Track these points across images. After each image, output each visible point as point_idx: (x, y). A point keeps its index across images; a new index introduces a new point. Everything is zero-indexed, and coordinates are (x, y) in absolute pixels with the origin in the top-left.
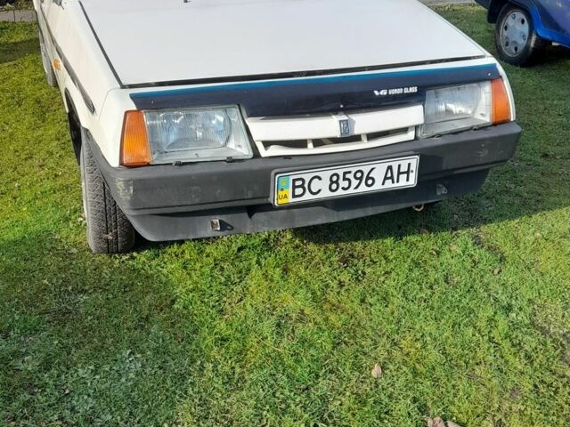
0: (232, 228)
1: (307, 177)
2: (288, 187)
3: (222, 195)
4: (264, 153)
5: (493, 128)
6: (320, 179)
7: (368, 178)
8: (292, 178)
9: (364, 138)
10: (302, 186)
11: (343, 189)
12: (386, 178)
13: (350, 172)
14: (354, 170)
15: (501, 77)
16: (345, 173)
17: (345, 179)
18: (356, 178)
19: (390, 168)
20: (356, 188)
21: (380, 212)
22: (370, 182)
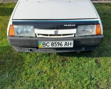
0: (33, 51)
1: (46, 43)
2: (42, 44)
3: (28, 44)
4: (38, 36)
5: (96, 36)
6: (49, 43)
7: (61, 44)
8: (42, 42)
9: (62, 35)
10: (45, 44)
11: (55, 46)
12: (65, 45)
13: (56, 43)
14: (57, 42)
15: (99, 24)
16: (55, 43)
17: (55, 44)
18: (58, 44)
19: (66, 43)
20: (58, 46)
21: (67, 52)
22: (61, 45)
